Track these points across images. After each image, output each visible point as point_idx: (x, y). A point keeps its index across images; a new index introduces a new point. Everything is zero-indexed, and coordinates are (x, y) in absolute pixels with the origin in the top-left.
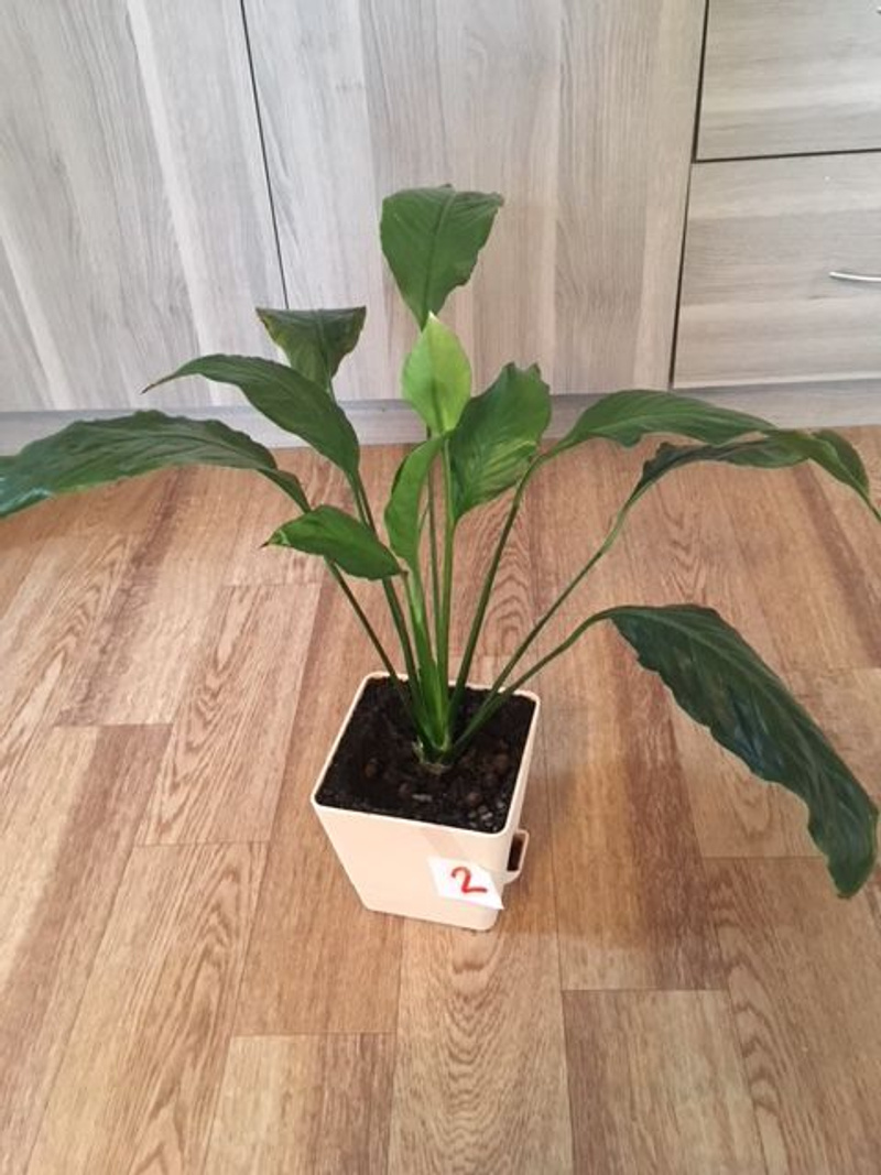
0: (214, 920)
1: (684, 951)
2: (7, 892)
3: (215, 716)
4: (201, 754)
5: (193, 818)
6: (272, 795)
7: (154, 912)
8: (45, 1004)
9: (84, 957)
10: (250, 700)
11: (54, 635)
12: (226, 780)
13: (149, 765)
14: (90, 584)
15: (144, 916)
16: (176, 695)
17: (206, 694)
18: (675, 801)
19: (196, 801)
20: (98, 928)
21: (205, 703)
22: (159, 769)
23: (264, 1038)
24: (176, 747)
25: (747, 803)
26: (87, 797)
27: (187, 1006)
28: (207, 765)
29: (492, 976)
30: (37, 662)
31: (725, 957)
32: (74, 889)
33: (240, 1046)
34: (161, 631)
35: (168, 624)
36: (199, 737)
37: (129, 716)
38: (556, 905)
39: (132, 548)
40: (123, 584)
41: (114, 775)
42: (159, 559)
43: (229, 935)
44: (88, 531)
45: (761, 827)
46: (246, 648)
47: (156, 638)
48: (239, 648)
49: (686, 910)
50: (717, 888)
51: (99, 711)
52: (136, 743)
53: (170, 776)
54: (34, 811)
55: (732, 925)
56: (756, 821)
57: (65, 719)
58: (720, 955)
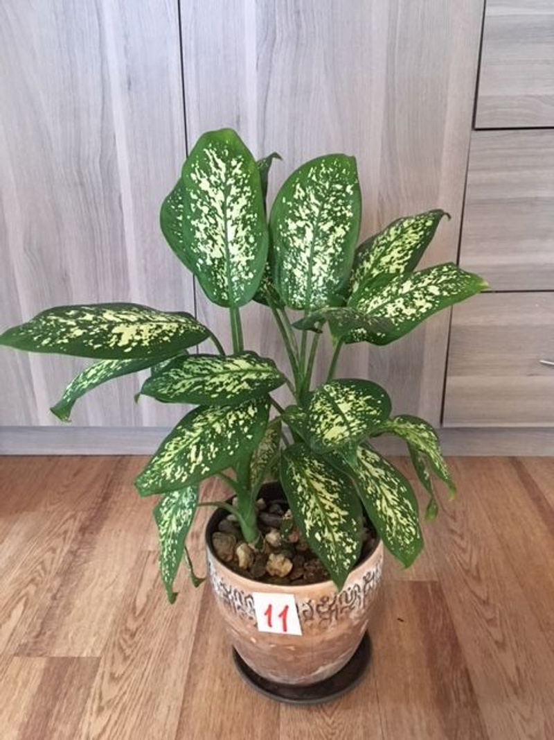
3: (132, 651)
4: (121, 683)
6: (173, 720)
10: (159, 641)
11: (20, 584)
12: (138, 707)
13: (82, 691)
14: (49, 546)
16: (104, 635)
17: (126, 634)
18: (477, 734)
19: (116, 722)
21: (125, 641)
22: (88, 695)
24: (102, 678)
26: (34, 716)
28: (125, 693)
30: (7, 604)
34: (96, 584)
35: (101, 579)
36: (120, 669)
37: (69, 650)
39: (80, 521)
40: (71, 547)
41: (56, 698)
42: (98, 529)
44: (51, 508)
46: (156, 599)
47: (93, 588)
48: (151, 599)
51: (48, 645)
52: (73, 672)
53: (97, 701)
57: (22, 651)
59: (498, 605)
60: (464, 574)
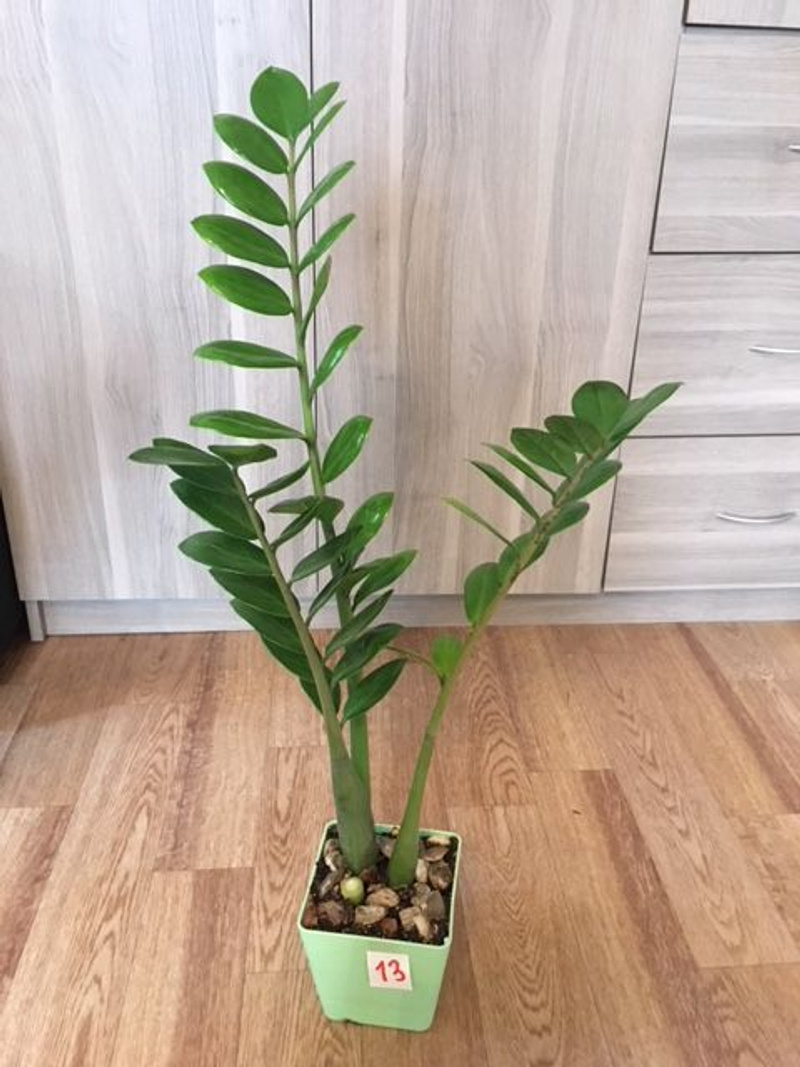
0: (328, 1034)
1: (702, 1042)
2: (146, 1016)
3: (288, 859)
5: (290, 947)
7: (277, 1029)
11: (135, 791)
13: (243, 902)
14: (156, 747)
15: (268, 1033)
16: (251, 843)
17: (276, 841)
18: (669, 923)
19: (289, 933)
20: (232, 1045)
21: (277, 849)
22: (251, 908)
24: (262, 888)
25: (722, 923)
26: (196, 933)
28: (291, 903)
30: (126, 815)
31: (733, 1044)
32: (204, 1012)
35: (229, 781)
36: (279, 879)
37: (215, 862)
38: (598, 1010)
39: (184, 715)
40: (183, 746)
41: (215, 913)
42: (210, 724)
43: (343, 1046)
44: (144, 700)
45: (737, 942)
46: (300, 802)
47: (223, 792)
48: (295, 801)
49: (696, 1010)
50: (716, 992)
51: (189, 857)
52: (227, 885)
53: (262, 914)
54: (153, 945)
55: (733, 1019)
56: (732, 937)
57: (161, 865)
58: (729, 1043)
59: (679, 792)
60: (638, 760)
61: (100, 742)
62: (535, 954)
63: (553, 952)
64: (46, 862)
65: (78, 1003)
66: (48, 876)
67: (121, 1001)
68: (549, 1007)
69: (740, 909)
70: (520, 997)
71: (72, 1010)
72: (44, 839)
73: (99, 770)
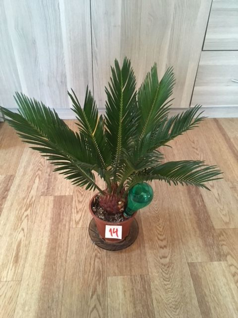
1: (215, 252)
2: (39, 241)
3: (84, 193)
4: (83, 203)
5: (84, 220)
7: (80, 245)
8: (56, 270)
9: (64, 257)
11: (35, 171)
13: (69, 206)
15: (77, 246)
16: (72, 188)
18: (206, 214)
19: (84, 216)
20: (65, 250)
21: (80, 190)
22: (72, 208)
23: (116, 277)
24: (75, 202)
25: (223, 215)
26: (54, 215)
27: (94, 269)
28: (85, 206)
29: (170, 260)
30: (32, 178)
31: (225, 253)
32: (57, 240)
33: (110, 279)
36: (81, 199)
37: (60, 193)
38: (182, 241)
41: (61, 209)
43: (101, 251)
45: (228, 221)
49: (214, 242)
50: (220, 236)
51: (52, 192)
52: (64, 201)
53: (75, 209)
54: (41, 219)
55: (225, 245)
56: (226, 219)
57: (43, 194)
58: (224, 253)
61: (23, 154)
62: (162, 223)
63: (168, 223)
64: (6, 192)
65: (17, 237)
66: (7, 197)
67: (30, 236)
68: (166, 240)
69: (229, 210)
70: (157, 236)
71: (15, 239)
72: (5, 185)
73: (23, 163)
